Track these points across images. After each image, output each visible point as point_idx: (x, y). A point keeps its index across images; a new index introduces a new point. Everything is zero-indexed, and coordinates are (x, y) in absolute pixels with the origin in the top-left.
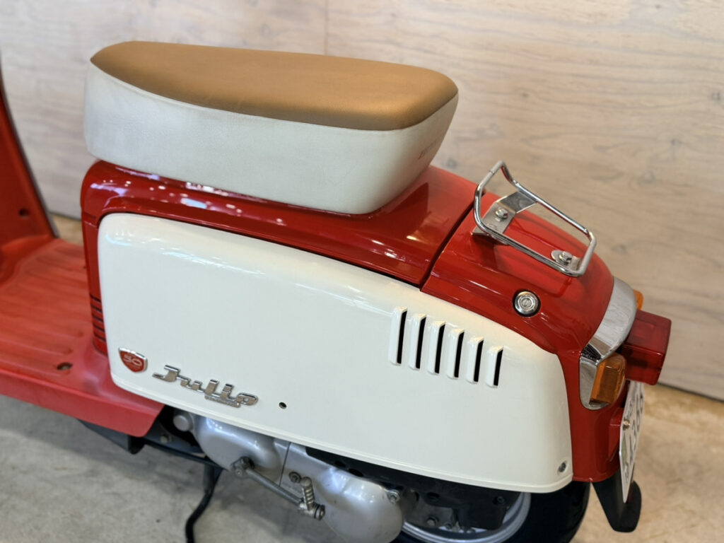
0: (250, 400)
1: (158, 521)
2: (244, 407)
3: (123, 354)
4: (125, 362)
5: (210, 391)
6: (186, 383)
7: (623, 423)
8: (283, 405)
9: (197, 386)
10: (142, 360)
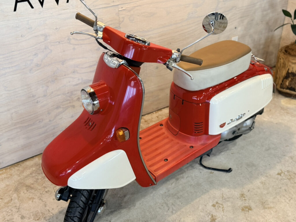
0: (245, 114)
4: (221, 127)
6: (233, 121)
8: (249, 111)
10: (225, 123)
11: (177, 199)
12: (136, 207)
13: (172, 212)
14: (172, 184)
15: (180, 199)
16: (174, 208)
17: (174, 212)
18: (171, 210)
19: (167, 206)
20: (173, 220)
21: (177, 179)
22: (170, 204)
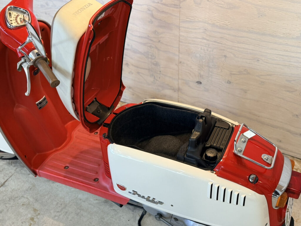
0: (161, 203)
1: (129, 220)
2: (159, 205)
3: (118, 185)
4: (119, 187)
5: (148, 199)
6: (139, 196)
7: (287, 210)
8: (172, 205)
9: (143, 197)
10: (125, 188)
11: (76, 214)
12: (52, 185)
13: (55, 216)
14: (96, 200)
15: (76, 216)
16: (61, 217)
17: (57, 218)
18: (58, 214)
19: (62, 209)
20: (45, 221)
21: (106, 202)
22: (66, 210)
